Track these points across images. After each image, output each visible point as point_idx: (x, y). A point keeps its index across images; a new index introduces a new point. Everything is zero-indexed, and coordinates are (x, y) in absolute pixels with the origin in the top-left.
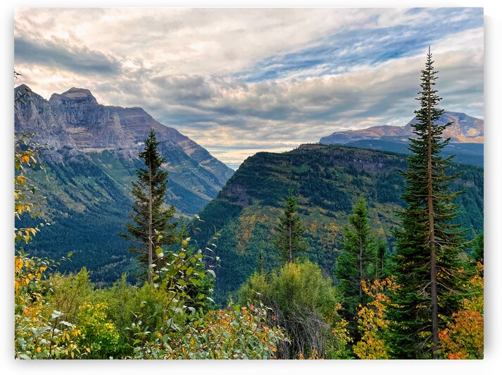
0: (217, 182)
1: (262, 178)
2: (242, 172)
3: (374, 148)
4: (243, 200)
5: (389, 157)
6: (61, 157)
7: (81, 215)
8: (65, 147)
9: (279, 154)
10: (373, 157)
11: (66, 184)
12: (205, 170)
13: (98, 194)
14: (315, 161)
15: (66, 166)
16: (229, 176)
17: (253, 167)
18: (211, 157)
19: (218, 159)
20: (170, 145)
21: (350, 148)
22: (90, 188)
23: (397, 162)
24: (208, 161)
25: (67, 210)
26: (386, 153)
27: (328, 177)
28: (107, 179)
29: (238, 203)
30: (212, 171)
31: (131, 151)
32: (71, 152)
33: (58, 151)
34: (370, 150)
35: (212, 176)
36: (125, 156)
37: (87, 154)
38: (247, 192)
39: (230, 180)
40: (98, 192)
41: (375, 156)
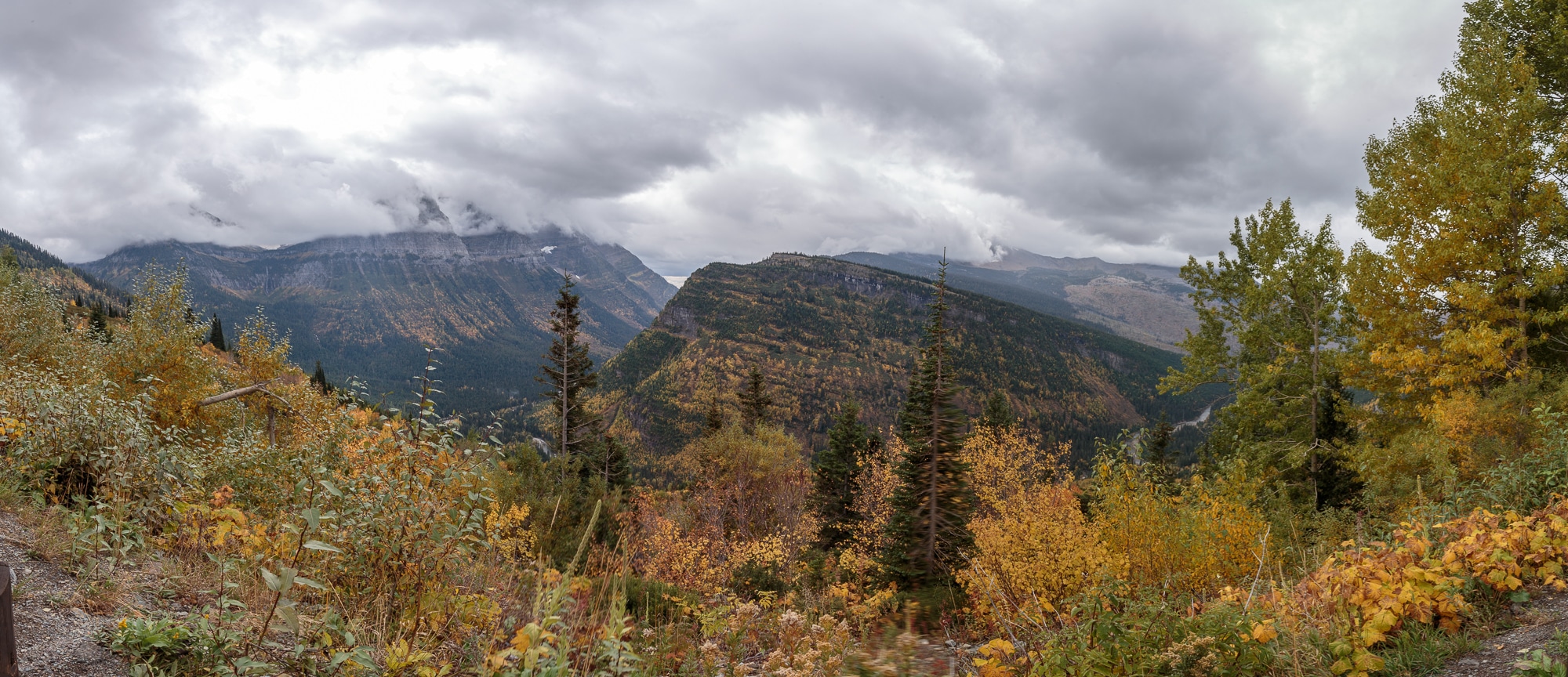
0: (652, 304)
1: (717, 299)
2: (689, 291)
3: (872, 265)
4: (687, 331)
5: (890, 277)
6: (450, 267)
7: (472, 342)
8: (455, 255)
9: (742, 266)
10: (871, 275)
11: (456, 302)
12: (635, 286)
13: (493, 316)
14: (793, 278)
15: (457, 279)
16: (671, 296)
17: (704, 283)
18: (644, 267)
19: (655, 271)
20: (587, 250)
21: (840, 261)
22: (483, 307)
23: (900, 284)
24: (640, 273)
25: (457, 335)
26: (885, 271)
27: (811, 300)
28: (504, 295)
29: (682, 336)
30: (645, 288)
31: (535, 258)
32: (462, 261)
33: (447, 261)
34: (866, 266)
35: (645, 295)
36: (528, 266)
37: (480, 263)
38: (695, 319)
39: (670, 301)
40: (493, 312)
41: (872, 275)
